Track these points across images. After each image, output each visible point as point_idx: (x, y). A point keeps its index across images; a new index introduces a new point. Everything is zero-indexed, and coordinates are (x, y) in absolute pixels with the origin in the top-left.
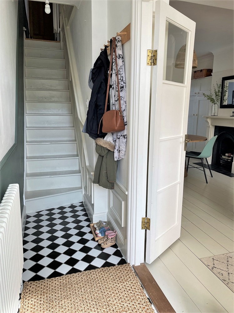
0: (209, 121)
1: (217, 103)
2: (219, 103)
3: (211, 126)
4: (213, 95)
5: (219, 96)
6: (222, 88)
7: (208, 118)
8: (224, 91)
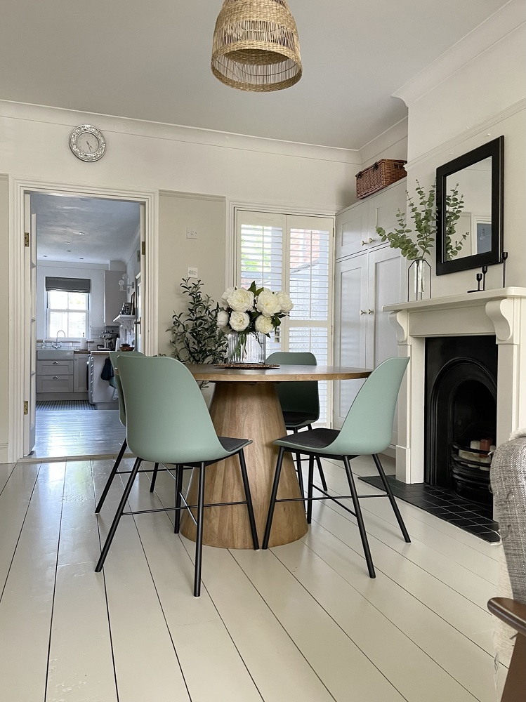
0: (403, 321)
1: (426, 256)
2: (431, 258)
3: (410, 341)
4: (408, 231)
5: (430, 233)
6: (439, 204)
7: (396, 311)
8: (447, 215)
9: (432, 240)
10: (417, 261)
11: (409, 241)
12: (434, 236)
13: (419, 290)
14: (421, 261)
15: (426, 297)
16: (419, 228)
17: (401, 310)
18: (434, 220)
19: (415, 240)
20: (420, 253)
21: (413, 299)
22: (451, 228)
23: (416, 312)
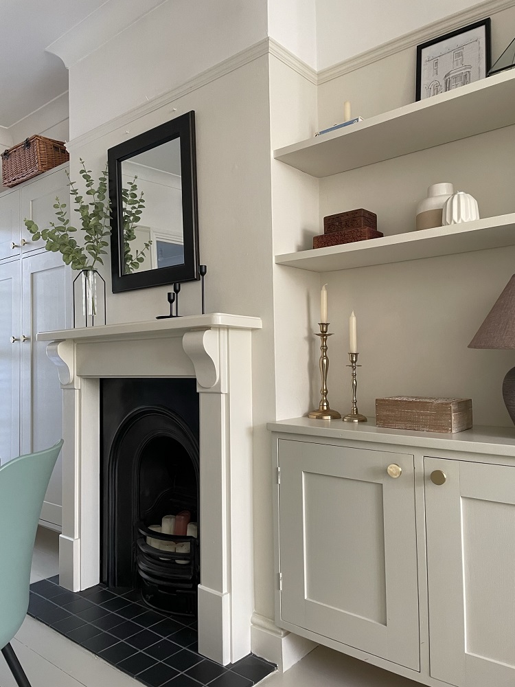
0: (68, 357)
1: (97, 265)
2: (105, 269)
3: (78, 383)
4: (73, 230)
5: (102, 235)
6: (112, 197)
7: (58, 341)
8: (125, 214)
9: (105, 244)
10: (86, 272)
11: (73, 243)
12: (107, 239)
13: (90, 313)
14: (90, 272)
15: (99, 322)
16: (86, 226)
17: (64, 340)
18: (106, 217)
19: (81, 243)
20: (90, 260)
21: (80, 324)
22: (130, 231)
23: (85, 343)
